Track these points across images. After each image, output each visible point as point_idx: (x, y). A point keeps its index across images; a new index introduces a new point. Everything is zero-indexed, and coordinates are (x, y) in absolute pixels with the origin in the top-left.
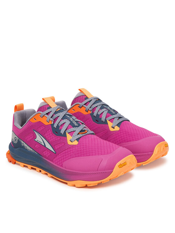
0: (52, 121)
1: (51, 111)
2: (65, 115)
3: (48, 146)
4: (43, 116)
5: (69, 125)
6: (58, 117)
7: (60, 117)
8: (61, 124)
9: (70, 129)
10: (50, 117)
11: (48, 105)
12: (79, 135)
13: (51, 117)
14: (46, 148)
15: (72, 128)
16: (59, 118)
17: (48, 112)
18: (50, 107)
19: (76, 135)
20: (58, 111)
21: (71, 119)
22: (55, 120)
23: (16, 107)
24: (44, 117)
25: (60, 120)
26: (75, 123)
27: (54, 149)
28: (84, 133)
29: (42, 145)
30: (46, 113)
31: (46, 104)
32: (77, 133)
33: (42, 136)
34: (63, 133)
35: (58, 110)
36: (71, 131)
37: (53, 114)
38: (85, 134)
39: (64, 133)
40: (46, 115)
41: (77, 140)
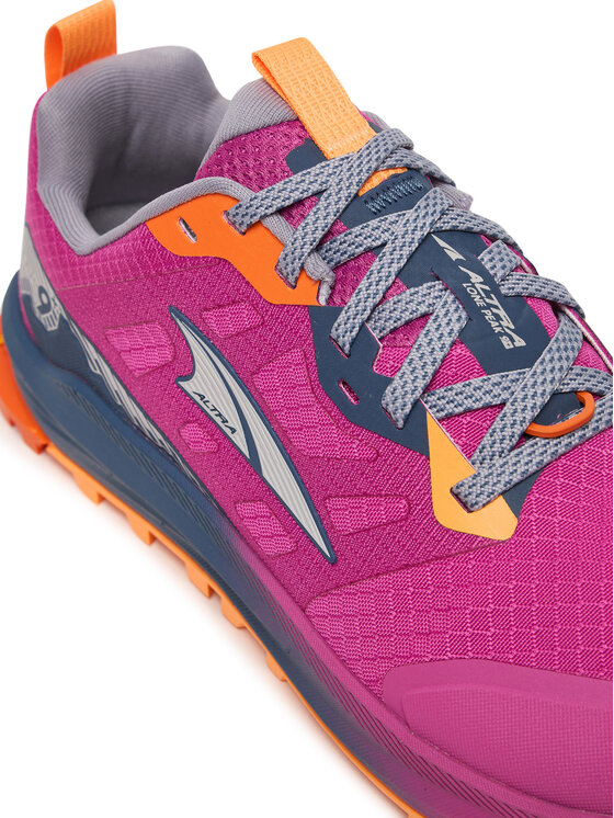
0: (320, 282)
1: (319, 193)
2: (426, 240)
3: (277, 472)
4: (251, 227)
5: (454, 344)
6: (373, 252)
7: (386, 260)
8: (391, 325)
9: (458, 386)
10: (307, 249)
11: (296, 122)
12: (527, 447)
13: (318, 248)
14: (264, 481)
15: (476, 382)
16: (375, 265)
17: (296, 196)
18: (310, 153)
19: (507, 444)
20: (373, 196)
21: (476, 278)
22: (347, 273)
23: (54, 36)
24: (259, 231)
25: (382, 286)
26: (507, 323)
27: (319, 521)
28: (570, 432)
29: (234, 446)
30: (278, 204)
31: (279, 114)
32: (518, 430)
33: (235, 376)
34: (400, 416)
35: (376, 181)
36: (469, 403)
37: (331, 219)
38: (575, 440)
39: (407, 419)
40: (277, 225)
41: (515, 495)
